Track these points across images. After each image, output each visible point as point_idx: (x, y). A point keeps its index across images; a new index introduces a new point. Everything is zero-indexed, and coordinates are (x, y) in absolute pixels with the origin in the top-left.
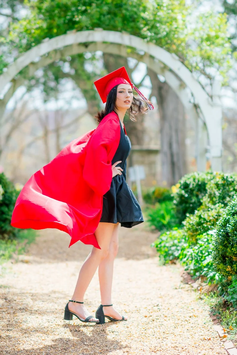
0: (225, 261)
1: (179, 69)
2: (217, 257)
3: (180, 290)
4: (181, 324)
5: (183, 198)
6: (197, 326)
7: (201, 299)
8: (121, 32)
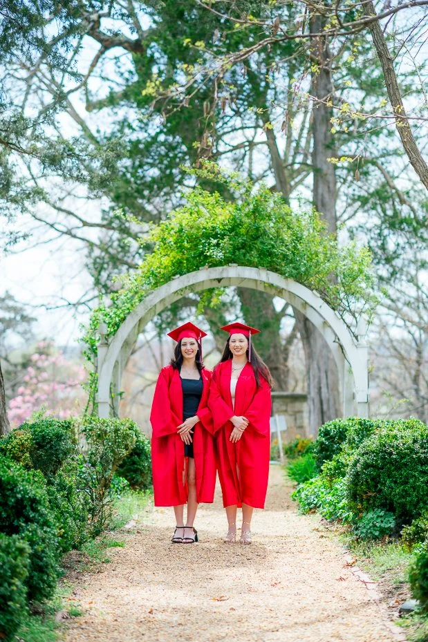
0: (357, 500)
1: (320, 306)
2: (349, 497)
3: (317, 533)
6: (328, 558)
8: (257, 267)
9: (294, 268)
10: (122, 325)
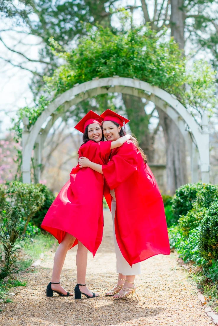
0: (207, 249)
1: (177, 106)
2: (201, 246)
3: (175, 271)
4: (175, 295)
5: (179, 203)
6: (186, 297)
7: (190, 277)
8: (132, 78)
9: (158, 79)
10: (39, 119)
